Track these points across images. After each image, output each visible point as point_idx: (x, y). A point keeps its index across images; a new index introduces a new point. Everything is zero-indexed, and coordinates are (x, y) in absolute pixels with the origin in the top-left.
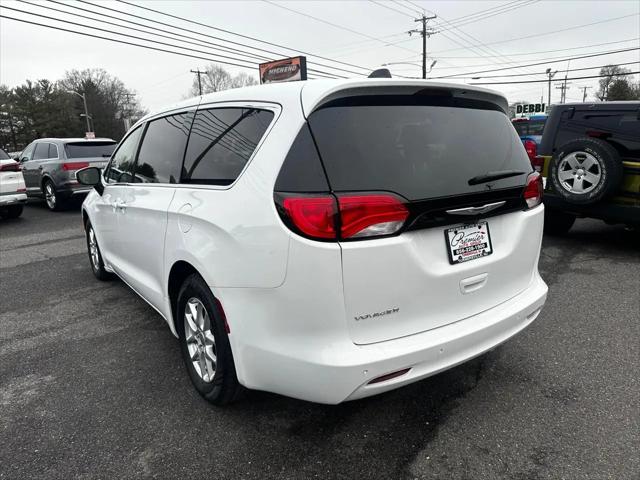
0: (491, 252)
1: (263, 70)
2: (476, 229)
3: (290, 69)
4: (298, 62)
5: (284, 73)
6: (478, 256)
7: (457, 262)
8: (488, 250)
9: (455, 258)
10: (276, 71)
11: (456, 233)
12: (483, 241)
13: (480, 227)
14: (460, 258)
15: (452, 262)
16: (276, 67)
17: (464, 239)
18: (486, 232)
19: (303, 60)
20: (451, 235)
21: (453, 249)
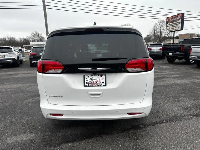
0: (105, 85)
1: (168, 20)
2: (99, 76)
3: (177, 18)
4: (181, 15)
5: (175, 20)
6: (98, 86)
7: (86, 86)
8: (104, 84)
9: (86, 84)
10: (172, 20)
11: (89, 76)
12: (101, 81)
13: (101, 76)
14: (89, 85)
15: (85, 86)
16: (172, 18)
17: (92, 79)
18: (104, 78)
19: (183, 15)
20: (86, 77)
21: (86, 82)
